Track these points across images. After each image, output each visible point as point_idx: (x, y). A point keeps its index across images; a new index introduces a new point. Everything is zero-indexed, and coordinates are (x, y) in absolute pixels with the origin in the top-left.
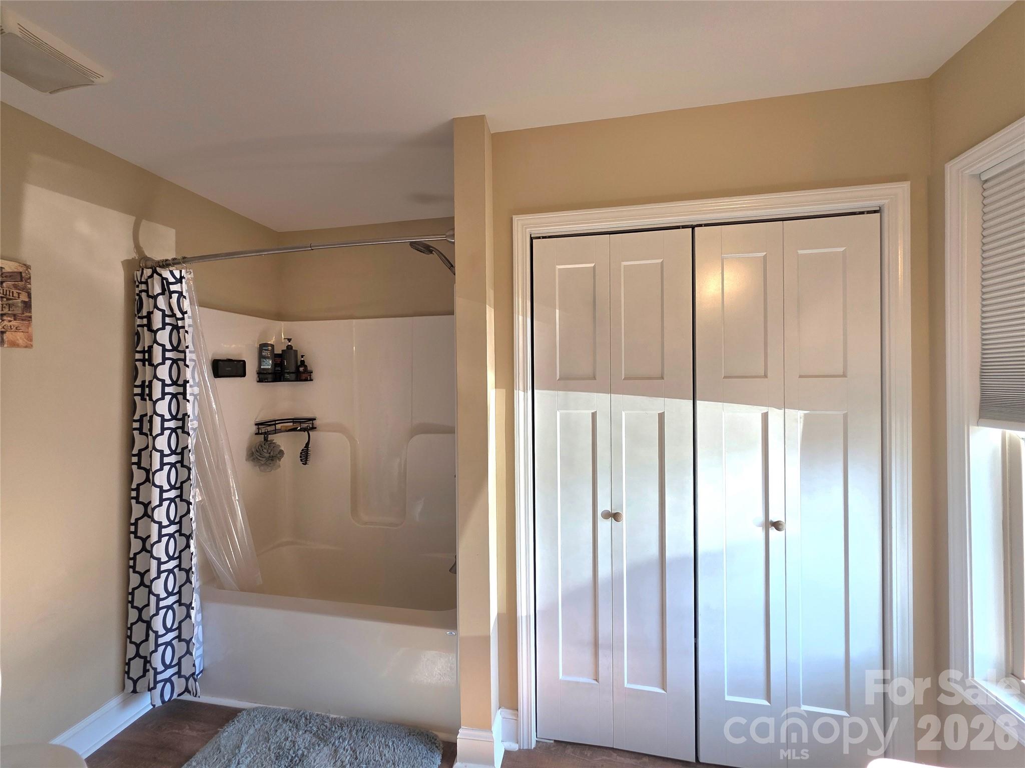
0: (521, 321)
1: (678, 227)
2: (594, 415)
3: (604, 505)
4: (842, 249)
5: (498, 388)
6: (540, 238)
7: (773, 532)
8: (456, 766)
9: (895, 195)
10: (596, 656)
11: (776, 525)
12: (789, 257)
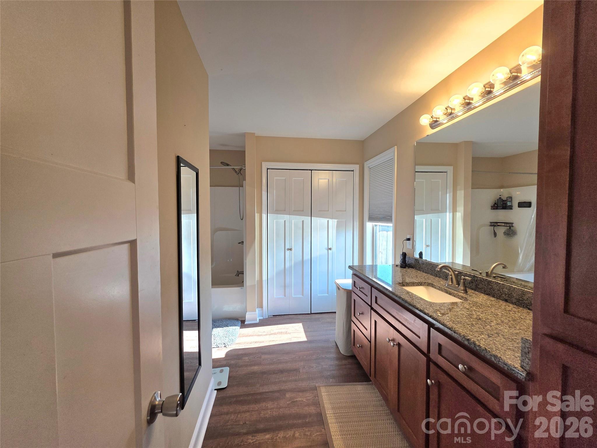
0: (264, 193)
1: (307, 170)
2: (285, 221)
3: (287, 247)
4: (345, 179)
5: (257, 213)
6: (269, 169)
7: (329, 251)
8: (246, 323)
9: (356, 168)
10: (285, 289)
11: (330, 249)
12: (334, 180)
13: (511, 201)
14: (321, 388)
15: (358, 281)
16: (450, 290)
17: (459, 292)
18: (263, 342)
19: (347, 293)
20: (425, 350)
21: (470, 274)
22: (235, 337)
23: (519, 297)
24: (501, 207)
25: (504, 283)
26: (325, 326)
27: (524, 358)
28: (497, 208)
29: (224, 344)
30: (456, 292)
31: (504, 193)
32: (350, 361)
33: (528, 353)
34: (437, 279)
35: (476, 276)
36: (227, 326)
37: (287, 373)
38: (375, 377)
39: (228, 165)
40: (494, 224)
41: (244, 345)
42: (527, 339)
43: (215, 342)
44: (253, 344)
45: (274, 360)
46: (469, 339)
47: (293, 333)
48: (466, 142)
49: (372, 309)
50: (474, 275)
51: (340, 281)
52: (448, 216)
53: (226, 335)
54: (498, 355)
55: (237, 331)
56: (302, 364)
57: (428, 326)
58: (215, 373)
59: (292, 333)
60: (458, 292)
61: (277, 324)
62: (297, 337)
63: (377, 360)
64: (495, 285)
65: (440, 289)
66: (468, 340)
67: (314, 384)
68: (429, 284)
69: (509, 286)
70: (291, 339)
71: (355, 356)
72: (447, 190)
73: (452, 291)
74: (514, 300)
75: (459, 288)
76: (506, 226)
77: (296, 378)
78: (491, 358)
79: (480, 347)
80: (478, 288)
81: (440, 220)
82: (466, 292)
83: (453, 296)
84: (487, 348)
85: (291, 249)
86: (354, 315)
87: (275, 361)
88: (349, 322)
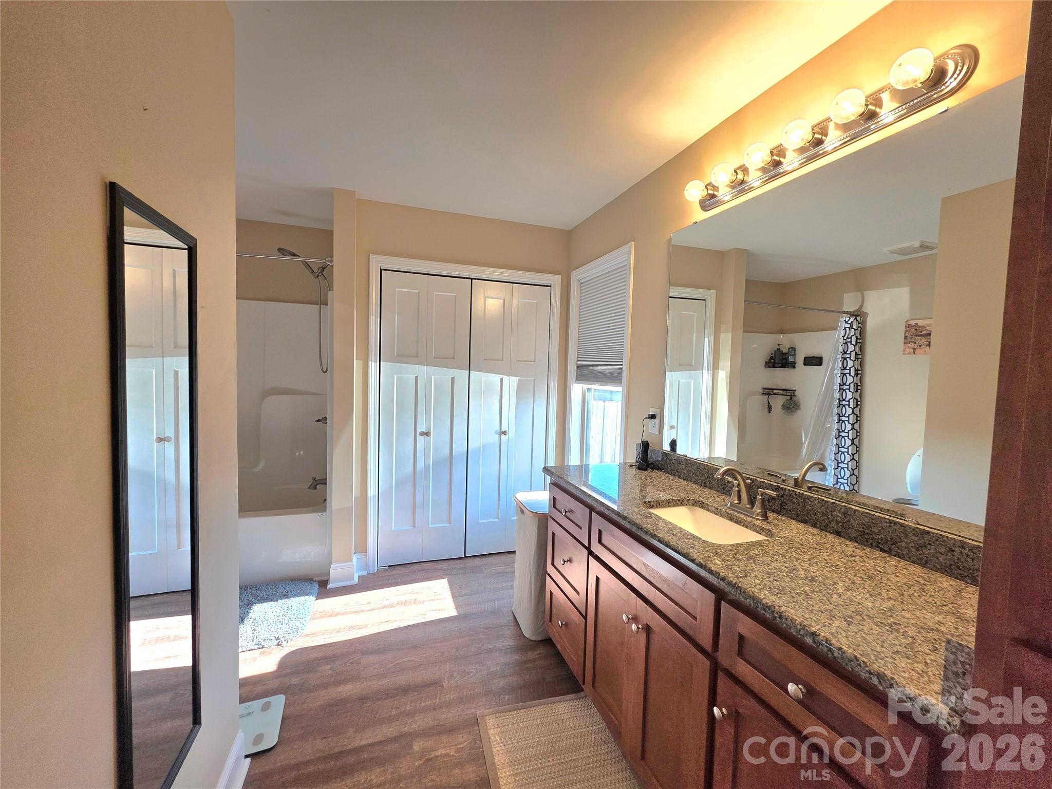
0: (374, 320)
1: (464, 278)
2: (416, 378)
3: (421, 428)
4: (536, 301)
5: (358, 360)
6: (385, 270)
7: (503, 437)
8: (329, 586)
9: (556, 280)
10: (414, 513)
11: (504, 433)
12: (515, 302)
13: (794, 355)
14: (487, 718)
15: (562, 498)
16: (737, 514)
17: (755, 518)
18: (366, 626)
19: (539, 520)
20: (707, 643)
21: (769, 482)
22: (302, 621)
23: (863, 528)
24: (780, 365)
25: (834, 501)
26: (492, 581)
27: (951, 684)
28: (774, 365)
29: (277, 640)
30: (749, 519)
31: (785, 341)
32: (541, 650)
33: (964, 674)
34: (707, 491)
35: (782, 488)
36: (286, 596)
37: (416, 693)
38: (594, 686)
39: (294, 255)
40: (769, 392)
41: (323, 637)
42: (960, 645)
43: (255, 638)
44: (343, 633)
45: (388, 666)
46: (815, 632)
47: (429, 601)
48: (737, 250)
49: (590, 553)
50: (778, 486)
51: (524, 497)
52: (705, 375)
53: (284, 617)
54: (886, 672)
55: (308, 607)
56: (448, 667)
57: (715, 597)
58: (249, 714)
59: (426, 601)
60: (753, 518)
61: (397, 584)
62: (437, 610)
63: (598, 655)
64: (818, 505)
65: (718, 512)
66: (814, 634)
67: (473, 711)
68: (696, 503)
69: (845, 506)
70: (425, 615)
71: (551, 639)
72: (706, 331)
73: (741, 516)
74: (854, 534)
75: (754, 510)
76: (786, 395)
77: (434, 701)
78: (871, 679)
79: (844, 653)
80: (785, 509)
81: (692, 382)
82: (765, 517)
83: (743, 526)
84: (858, 656)
85: (427, 434)
86: (553, 564)
87: (389, 669)
88: (542, 575)
